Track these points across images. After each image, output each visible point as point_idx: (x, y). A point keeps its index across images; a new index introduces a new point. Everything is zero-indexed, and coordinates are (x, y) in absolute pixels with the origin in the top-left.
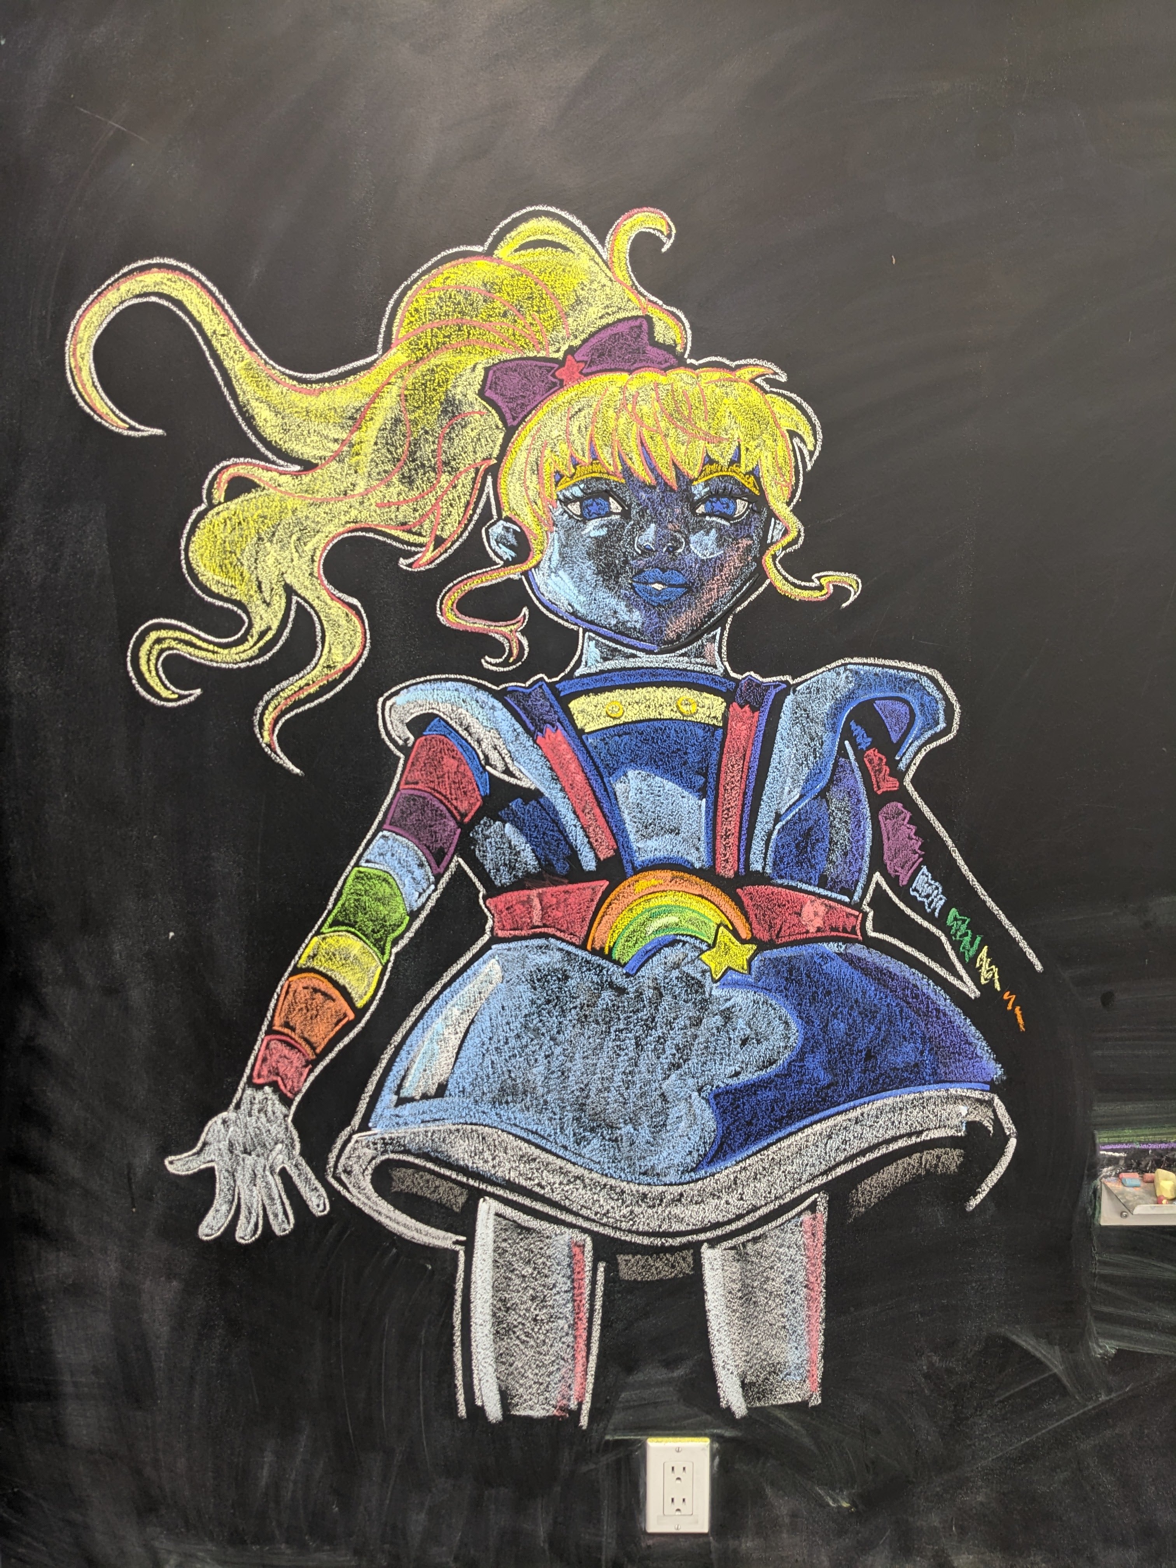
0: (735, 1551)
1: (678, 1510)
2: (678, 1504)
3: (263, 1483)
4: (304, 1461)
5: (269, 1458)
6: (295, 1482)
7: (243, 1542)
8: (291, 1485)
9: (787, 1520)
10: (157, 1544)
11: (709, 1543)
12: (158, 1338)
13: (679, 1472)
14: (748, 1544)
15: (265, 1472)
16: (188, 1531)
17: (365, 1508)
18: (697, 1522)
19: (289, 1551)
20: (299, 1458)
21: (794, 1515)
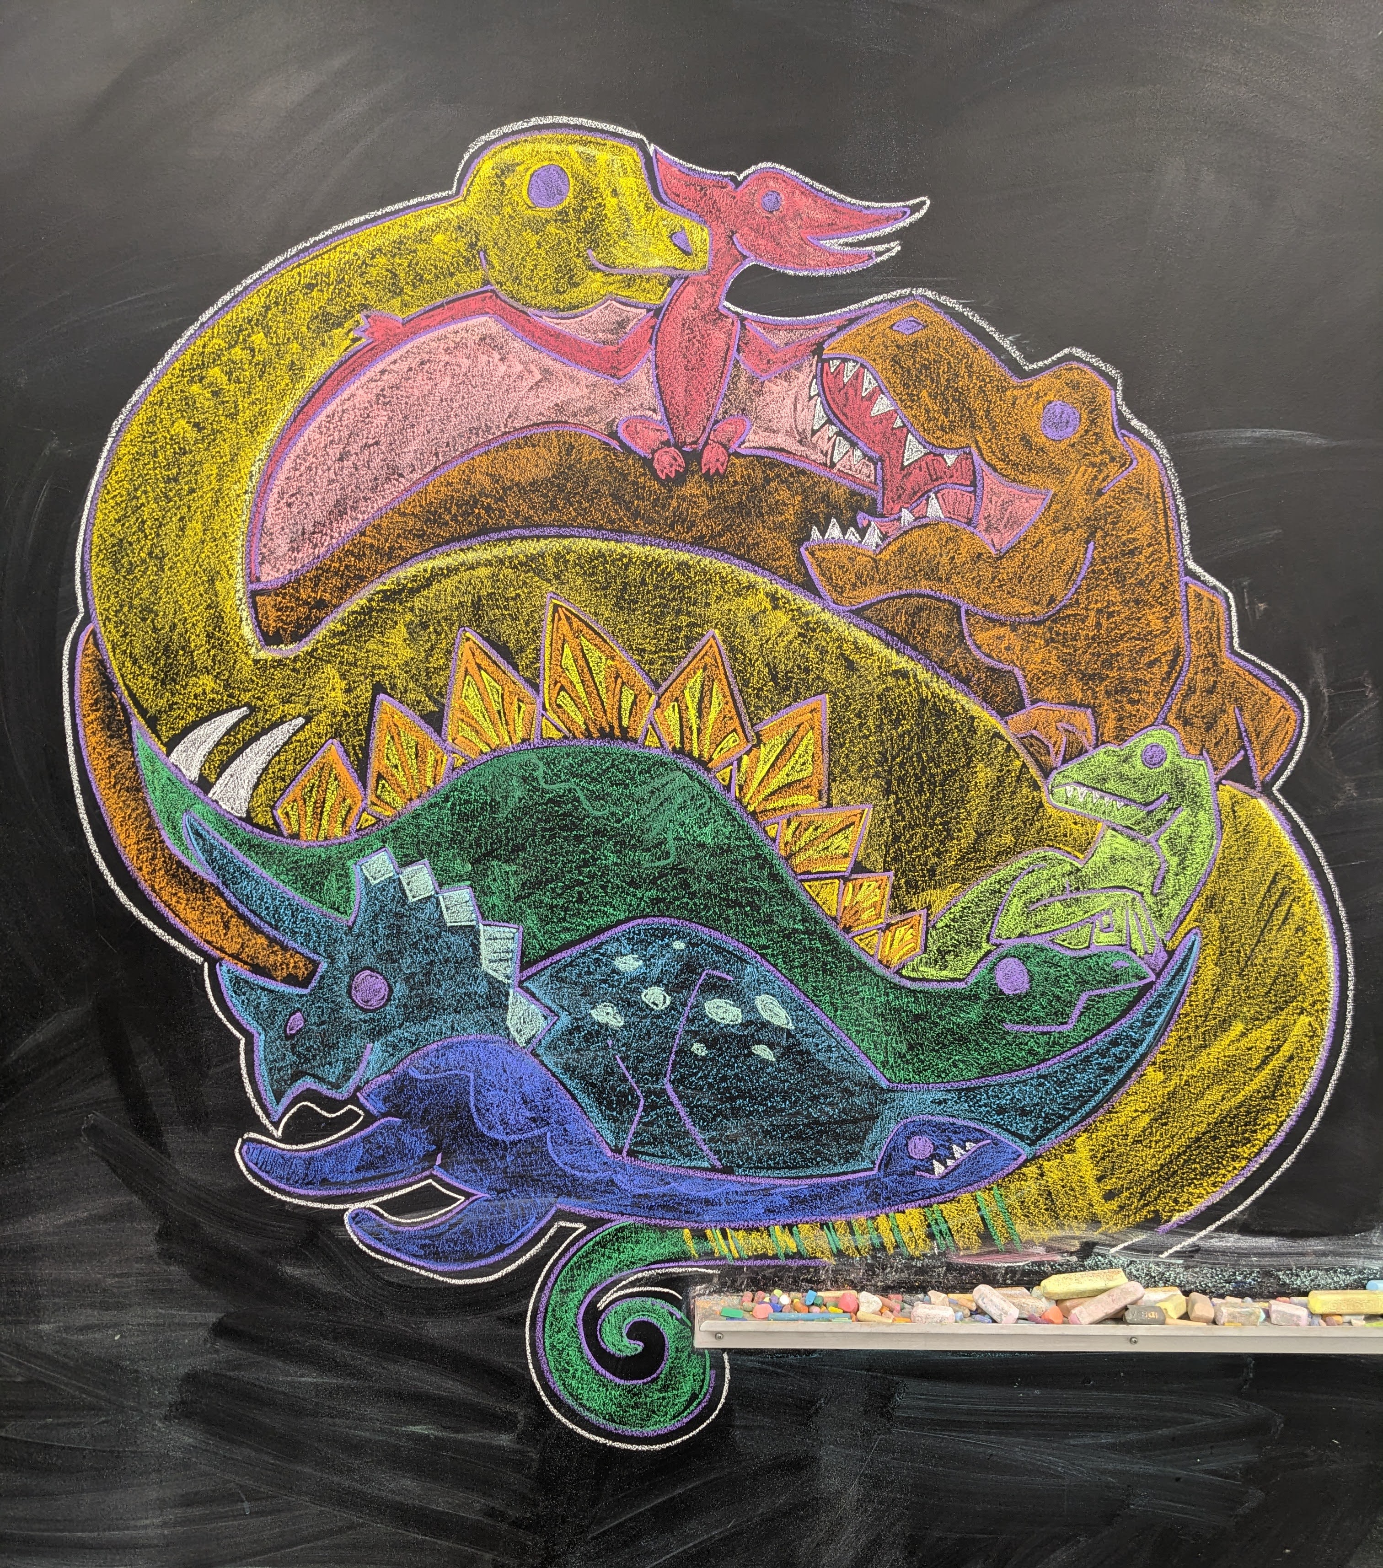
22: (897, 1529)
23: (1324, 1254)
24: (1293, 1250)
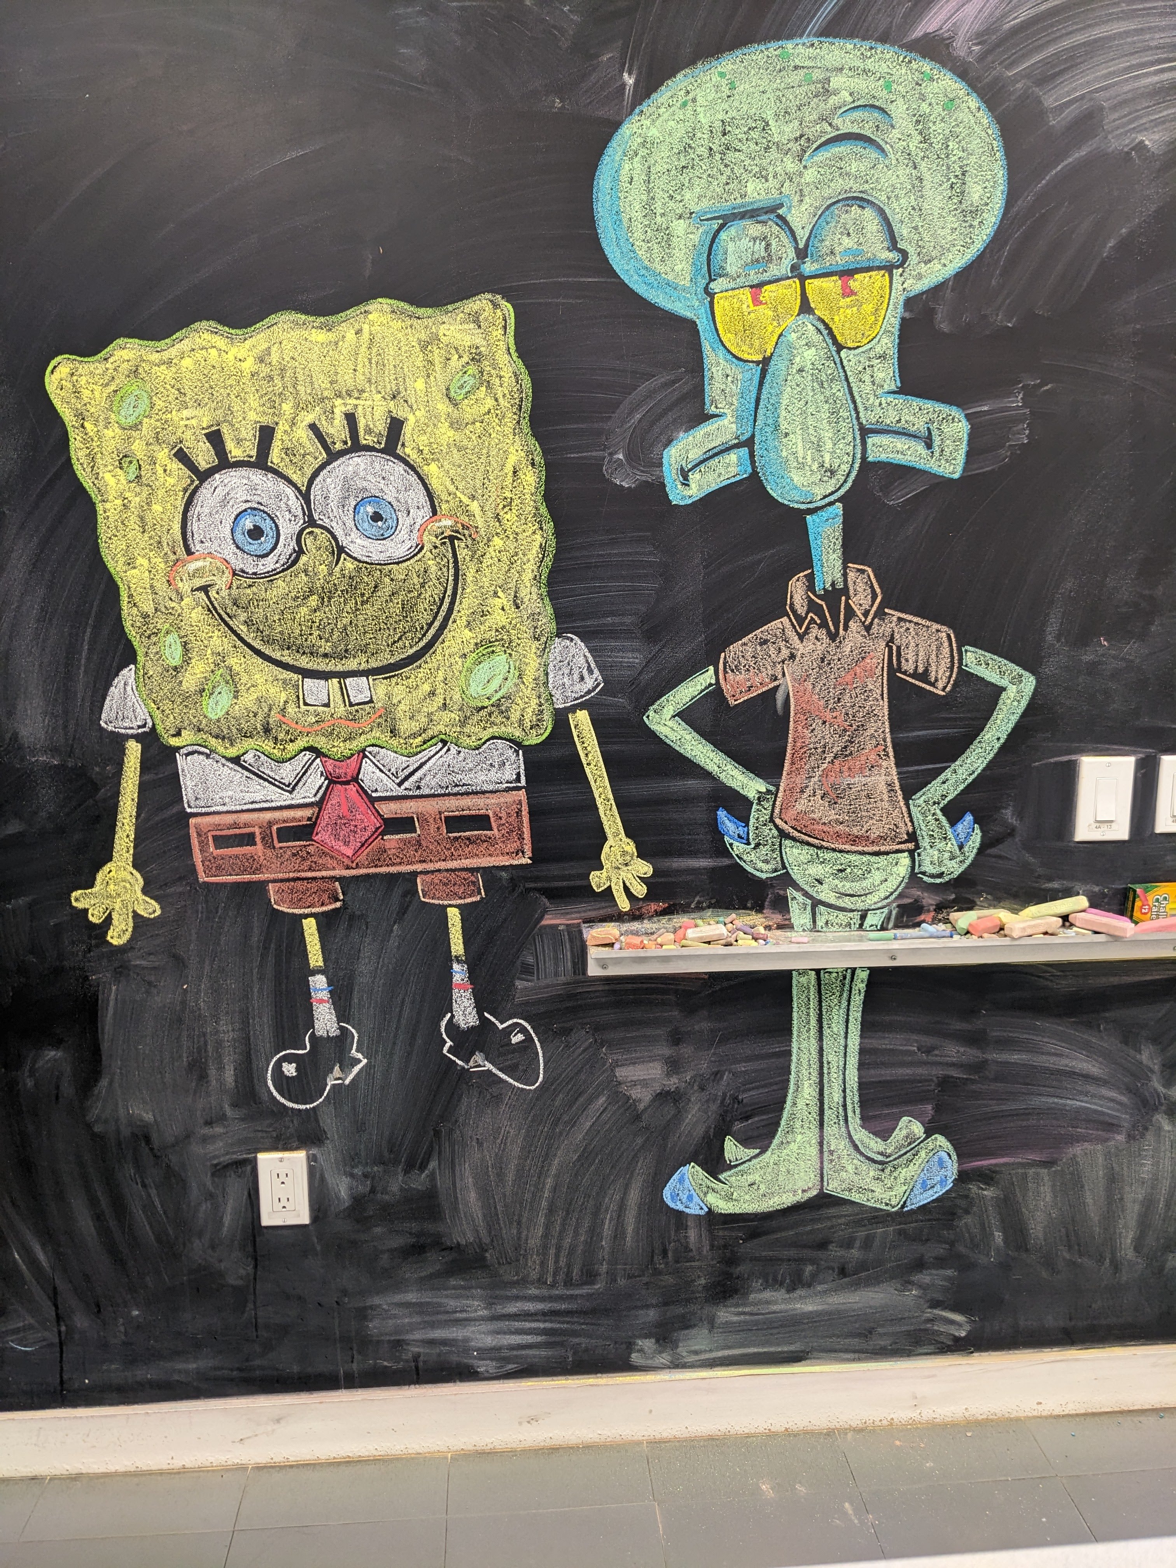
1: (284, 1207)
2: (284, 1202)
11: (311, 1232)
13: (283, 1178)
18: (299, 1216)
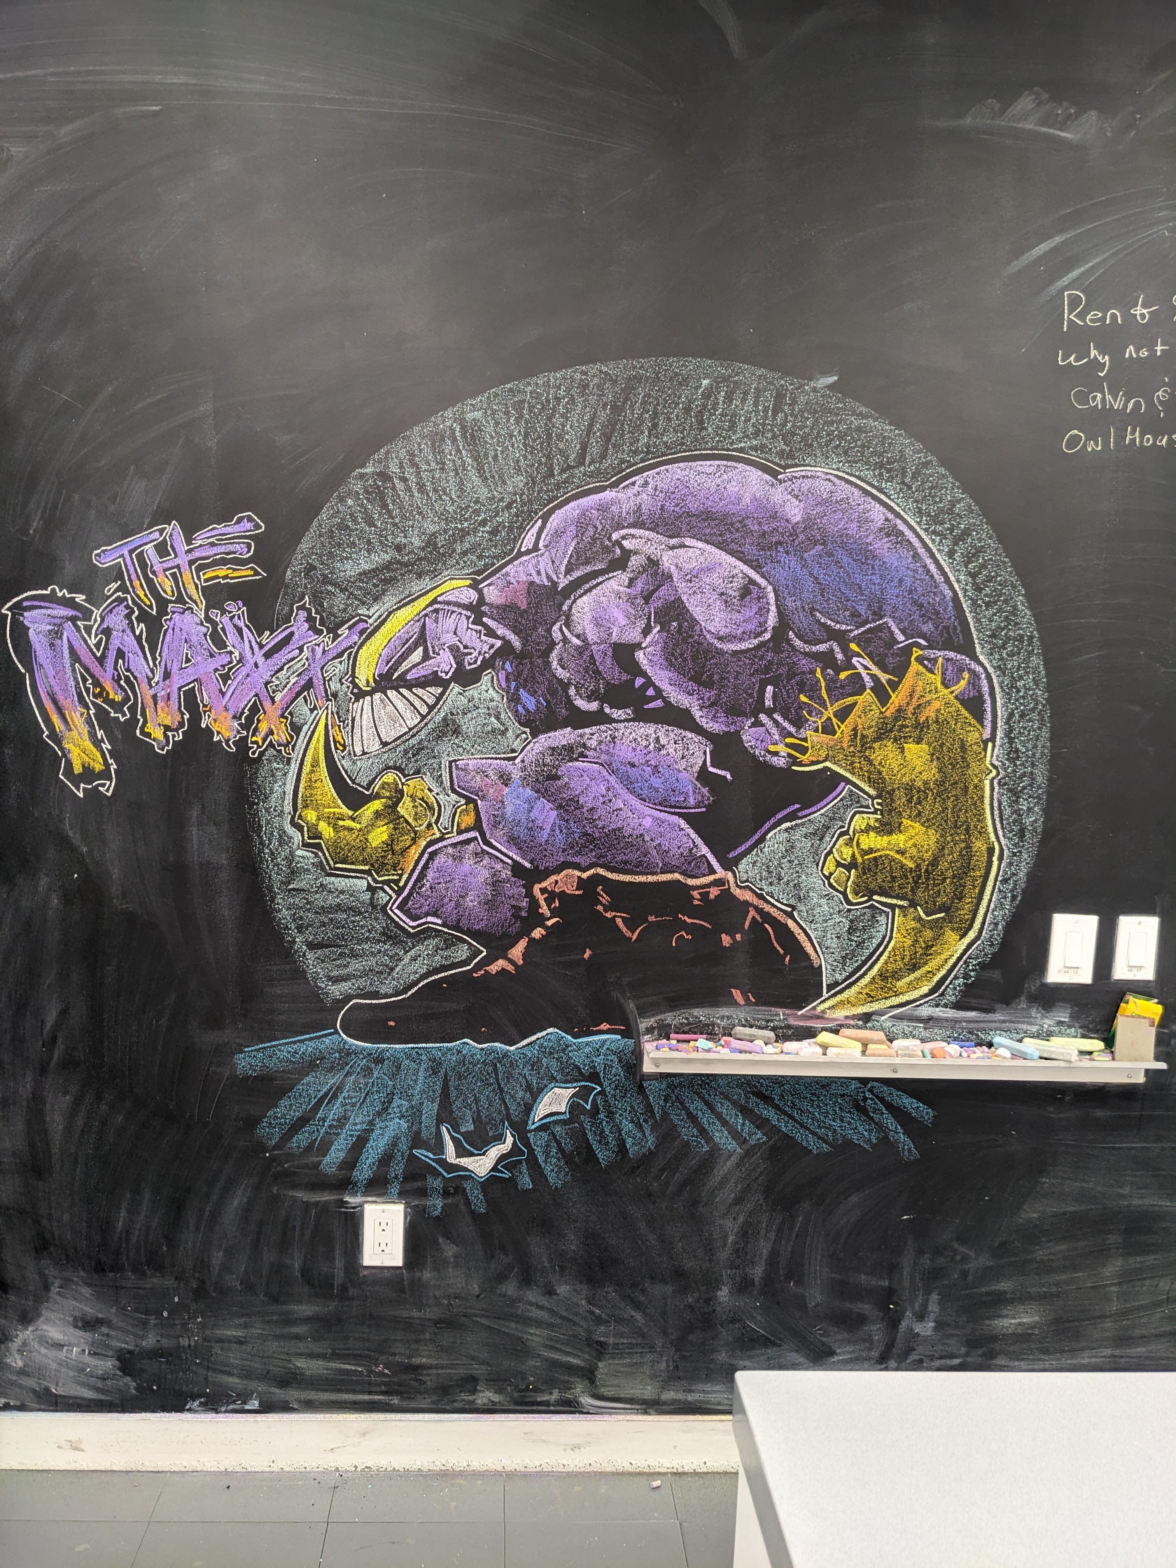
0: (419, 1280)
1: (383, 1251)
2: (383, 1247)
3: (119, 1231)
4: (146, 1216)
5: (123, 1213)
6: (140, 1230)
7: (103, 1270)
8: (137, 1232)
9: (452, 1260)
10: (47, 1272)
11: (403, 1274)
12: (56, 1133)
13: (384, 1226)
14: (427, 1275)
15: (120, 1223)
16: (68, 1262)
17: (184, 1248)
18: (395, 1259)
19: (133, 1277)
20: (143, 1214)
21: (456, 1257)
22: (759, 1181)
23: (1004, 1022)
24: (986, 1019)
